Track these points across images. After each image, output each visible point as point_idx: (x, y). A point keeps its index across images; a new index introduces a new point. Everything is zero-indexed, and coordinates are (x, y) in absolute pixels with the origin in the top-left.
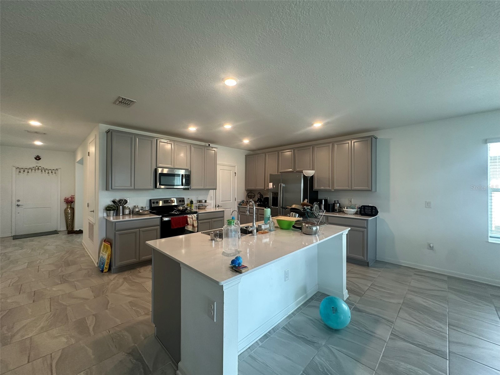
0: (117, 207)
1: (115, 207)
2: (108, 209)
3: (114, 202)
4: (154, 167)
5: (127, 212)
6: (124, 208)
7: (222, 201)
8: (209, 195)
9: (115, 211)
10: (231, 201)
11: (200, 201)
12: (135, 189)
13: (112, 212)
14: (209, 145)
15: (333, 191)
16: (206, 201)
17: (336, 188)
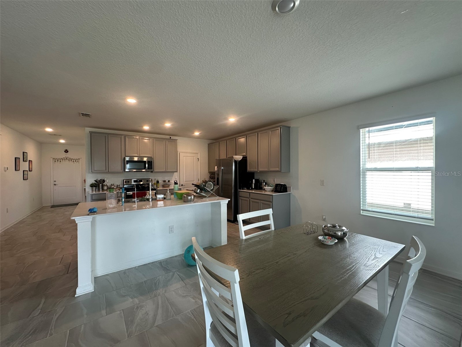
0: (98, 184)
1: (96, 185)
2: (92, 186)
3: (96, 181)
4: (123, 156)
5: (105, 188)
6: (103, 186)
7: (185, 181)
8: (173, 177)
9: (97, 187)
10: (194, 181)
11: (164, 181)
12: (108, 172)
13: (94, 188)
14: (171, 137)
15: (258, 172)
16: (169, 181)
17: (260, 169)
